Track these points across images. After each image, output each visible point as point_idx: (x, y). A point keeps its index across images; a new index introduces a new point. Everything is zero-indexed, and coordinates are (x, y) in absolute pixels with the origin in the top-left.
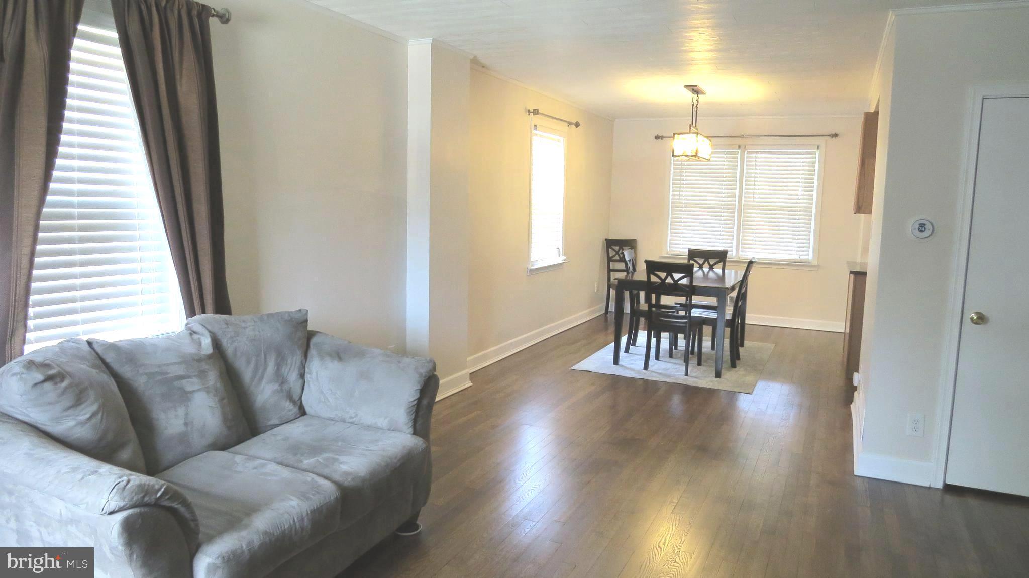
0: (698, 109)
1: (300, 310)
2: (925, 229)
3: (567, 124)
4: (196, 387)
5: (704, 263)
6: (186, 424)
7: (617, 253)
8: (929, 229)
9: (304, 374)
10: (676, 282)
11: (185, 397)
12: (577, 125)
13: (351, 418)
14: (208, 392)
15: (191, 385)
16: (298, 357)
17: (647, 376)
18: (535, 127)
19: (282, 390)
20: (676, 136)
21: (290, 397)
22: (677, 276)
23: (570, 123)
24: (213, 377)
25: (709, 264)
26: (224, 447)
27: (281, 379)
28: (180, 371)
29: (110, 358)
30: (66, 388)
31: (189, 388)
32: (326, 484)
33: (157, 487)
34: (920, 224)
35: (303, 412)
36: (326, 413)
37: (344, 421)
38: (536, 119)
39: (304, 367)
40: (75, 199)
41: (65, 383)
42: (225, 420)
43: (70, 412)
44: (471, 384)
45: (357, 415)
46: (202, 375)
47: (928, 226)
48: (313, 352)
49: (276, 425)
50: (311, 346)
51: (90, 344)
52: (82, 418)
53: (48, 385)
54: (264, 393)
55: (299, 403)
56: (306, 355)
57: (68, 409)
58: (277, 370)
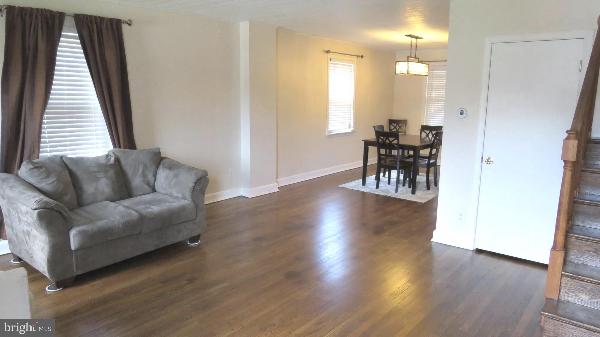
0: (417, 47)
1: (157, 148)
2: (463, 113)
3: (356, 57)
4: (102, 176)
5: (429, 133)
6: (95, 190)
7: (395, 127)
8: (465, 114)
9: (156, 175)
10: (391, 142)
11: (97, 179)
12: (362, 57)
13: (170, 193)
14: (107, 178)
15: (101, 175)
16: (154, 167)
17: (378, 192)
18: (331, 60)
19: (144, 180)
20: (397, 63)
21: (148, 184)
22: (391, 139)
23: (358, 56)
24: (111, 172)
25: (432, 133)
26: (112, 201)
27: (144, 175)
28: (96, 169)
29: (68, 163)
30: (43, 172)
31: (99, 176)
32: (135, 213)
33: (52, 203)
34: (461, 111)
35: (154, 190)
36: (162, 191)
37: (168, 194)
38: (330, 55)
39: (156, 172)
40: (66, 102)
41: (43, 170)
42: (113, 189)
43: (45, 180)
44: (279, 190)
45: (171, 193)
46: (106, 172)
47: (465, 112)
48: (161, 166)
49: (141, 195)
50: (161, 164)
51: (62, 157)
52: (48, 182)
53: (35, 170)
54: (136, 181)
55: (153, 187)
56: (157, 167)
57: (44, 178)
58: (143, 172)
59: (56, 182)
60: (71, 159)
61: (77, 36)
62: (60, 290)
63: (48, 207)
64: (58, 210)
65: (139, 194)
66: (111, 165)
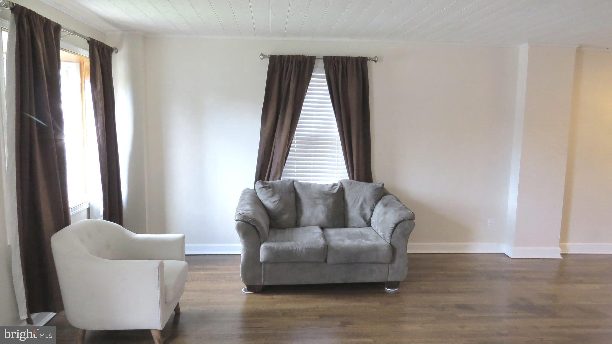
1: (380, 183)
4: (321, 203)
6: (311, 214)
9: (374, 210)
11: (315, 205)
13: (377, 231)
14: (324, 206)
15: (320, 201)
16: (373, 202)
19: (361, 213)
21: (364, 217)
24: (330, 201)
28: (317, 196)
30: (269, 191)
31: (318, 202)
32: (321, 242)
35: (369, 225)
39: (374, 207)
42: (327, 217)
44: (562, 258)
46: (325, 199)
48: (380, 202)
49: (355, 227)
50: (382, 199)
51: (294, 181)
52: (272, 201)
53: (264, 189)
54: (354, 213)
55: (368, 221)
56: (377, 202)
57: (269, 197)
58: (362, 205)
59: (278, 202)
60: (300, 184)
61: (324, 75)
62: (251, 293)
63: (245, 221)
64: (253, 224)
65: (353, 226)
66: (333, 194)
